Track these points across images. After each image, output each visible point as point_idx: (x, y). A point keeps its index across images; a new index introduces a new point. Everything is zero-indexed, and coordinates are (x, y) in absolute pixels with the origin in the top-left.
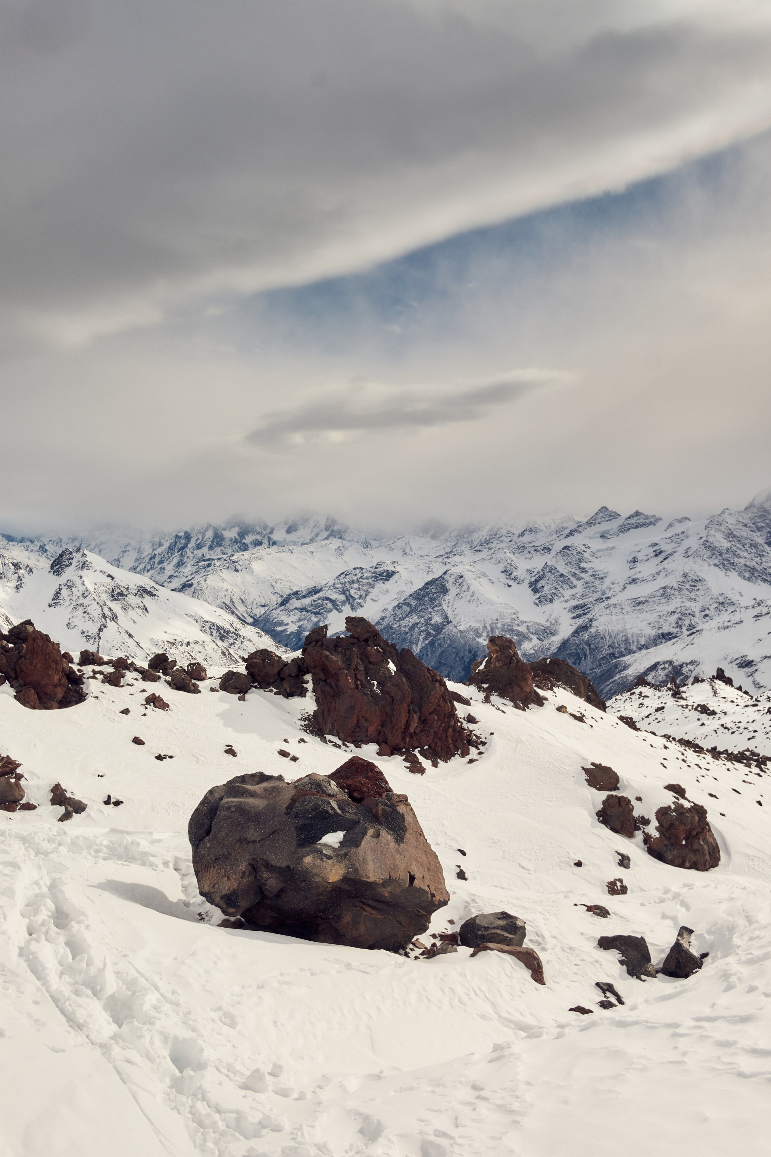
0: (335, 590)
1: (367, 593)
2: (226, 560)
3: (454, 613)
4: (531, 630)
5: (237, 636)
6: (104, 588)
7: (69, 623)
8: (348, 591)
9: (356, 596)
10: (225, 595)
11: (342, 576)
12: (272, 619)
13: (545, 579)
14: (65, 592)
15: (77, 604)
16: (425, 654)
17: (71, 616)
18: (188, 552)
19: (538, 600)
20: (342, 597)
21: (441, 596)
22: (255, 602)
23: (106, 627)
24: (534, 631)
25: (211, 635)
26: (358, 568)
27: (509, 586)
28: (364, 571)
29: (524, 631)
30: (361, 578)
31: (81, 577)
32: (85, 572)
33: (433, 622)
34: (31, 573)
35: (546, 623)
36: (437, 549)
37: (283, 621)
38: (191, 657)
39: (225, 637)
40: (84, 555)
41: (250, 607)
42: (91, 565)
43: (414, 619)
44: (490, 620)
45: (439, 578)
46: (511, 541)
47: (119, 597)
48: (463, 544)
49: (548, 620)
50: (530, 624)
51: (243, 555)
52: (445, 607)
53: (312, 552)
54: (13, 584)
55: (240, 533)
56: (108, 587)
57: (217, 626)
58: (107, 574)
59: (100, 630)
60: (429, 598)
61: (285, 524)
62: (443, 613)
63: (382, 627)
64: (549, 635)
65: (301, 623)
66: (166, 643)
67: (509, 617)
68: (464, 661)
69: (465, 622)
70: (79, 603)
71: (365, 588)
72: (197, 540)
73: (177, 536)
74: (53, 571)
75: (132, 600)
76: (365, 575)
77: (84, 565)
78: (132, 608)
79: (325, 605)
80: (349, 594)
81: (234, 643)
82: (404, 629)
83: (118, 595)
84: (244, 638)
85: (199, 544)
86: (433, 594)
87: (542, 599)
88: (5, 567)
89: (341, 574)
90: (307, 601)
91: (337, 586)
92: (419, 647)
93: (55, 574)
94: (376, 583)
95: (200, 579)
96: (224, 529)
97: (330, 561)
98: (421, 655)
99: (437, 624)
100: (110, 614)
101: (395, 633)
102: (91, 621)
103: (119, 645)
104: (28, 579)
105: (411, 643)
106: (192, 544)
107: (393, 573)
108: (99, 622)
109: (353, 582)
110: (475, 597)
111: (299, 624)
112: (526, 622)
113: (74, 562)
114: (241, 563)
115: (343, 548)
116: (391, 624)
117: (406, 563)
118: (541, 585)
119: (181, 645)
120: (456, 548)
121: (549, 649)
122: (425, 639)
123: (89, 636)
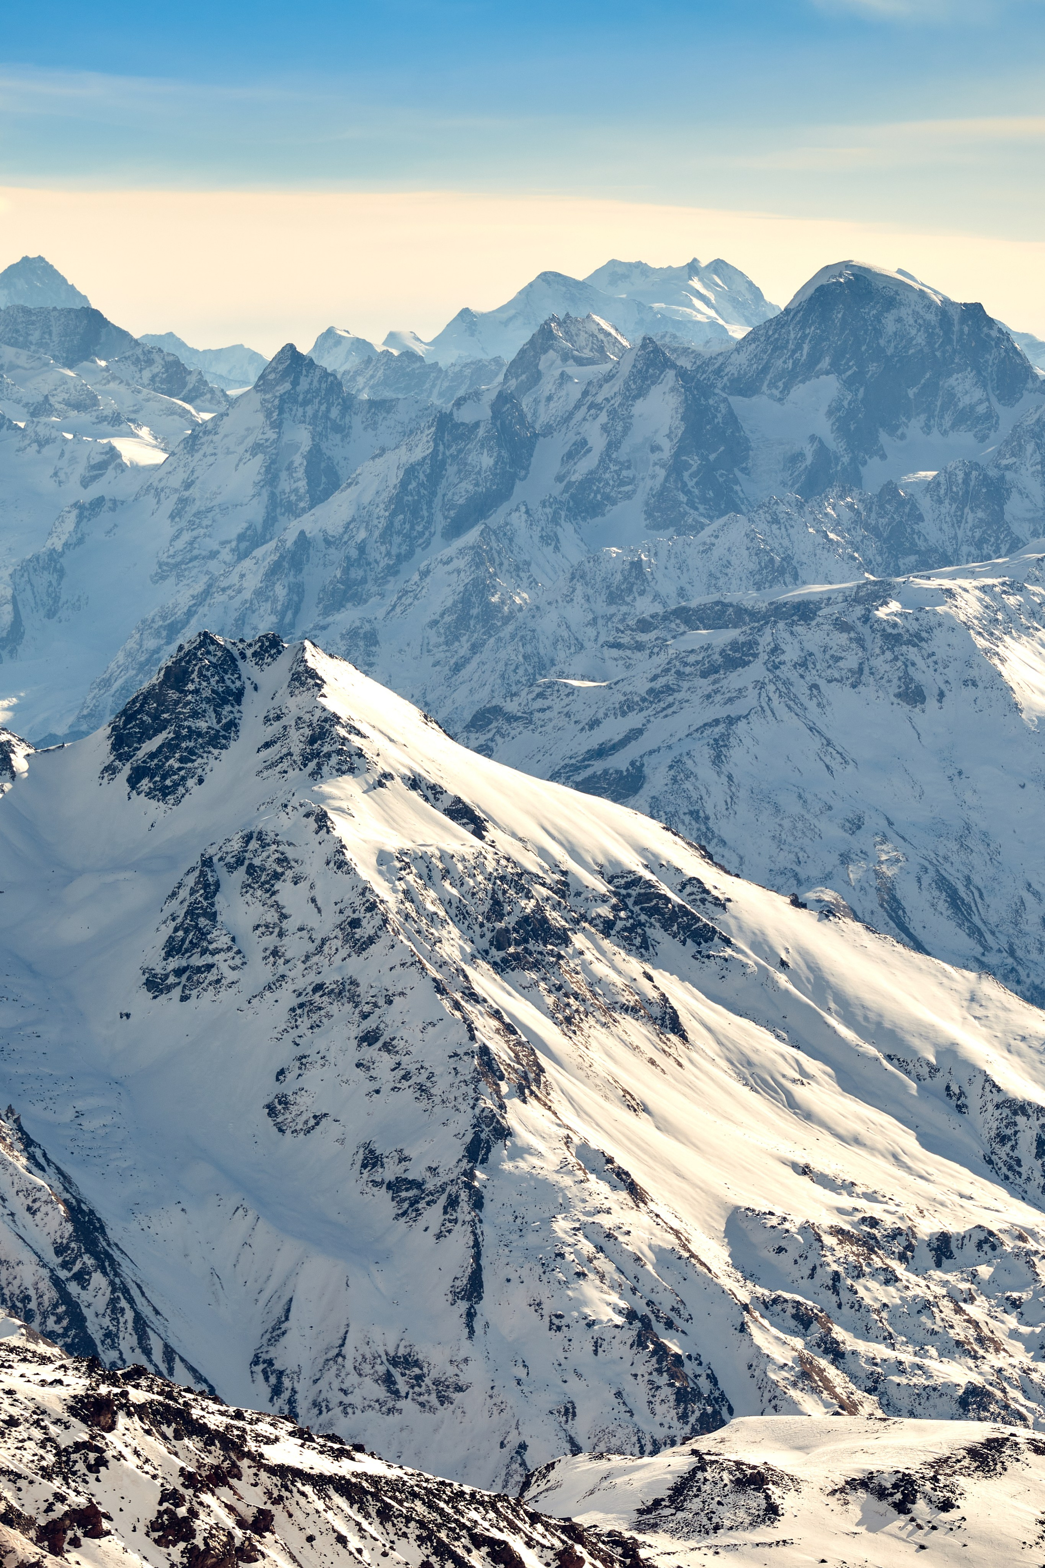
6: (451, 894)
14: (238, 910)
15: (318, 988)
17: (285, 1054)
31: (322, 820)
32: (331, 791)
40: (308, 681)
42: (359, 743)
47: (532, 945)
58: (447, 801)
70: (330, 978)
74: (126, 770)
75: (598, 963)
77: (322, 746)
78: (603, 1010)
83: (521, 933)
93: (145, 784)
102: (408, 1094)
108: (464, 1106)
113: (254, 723)
123: (417, 1185)
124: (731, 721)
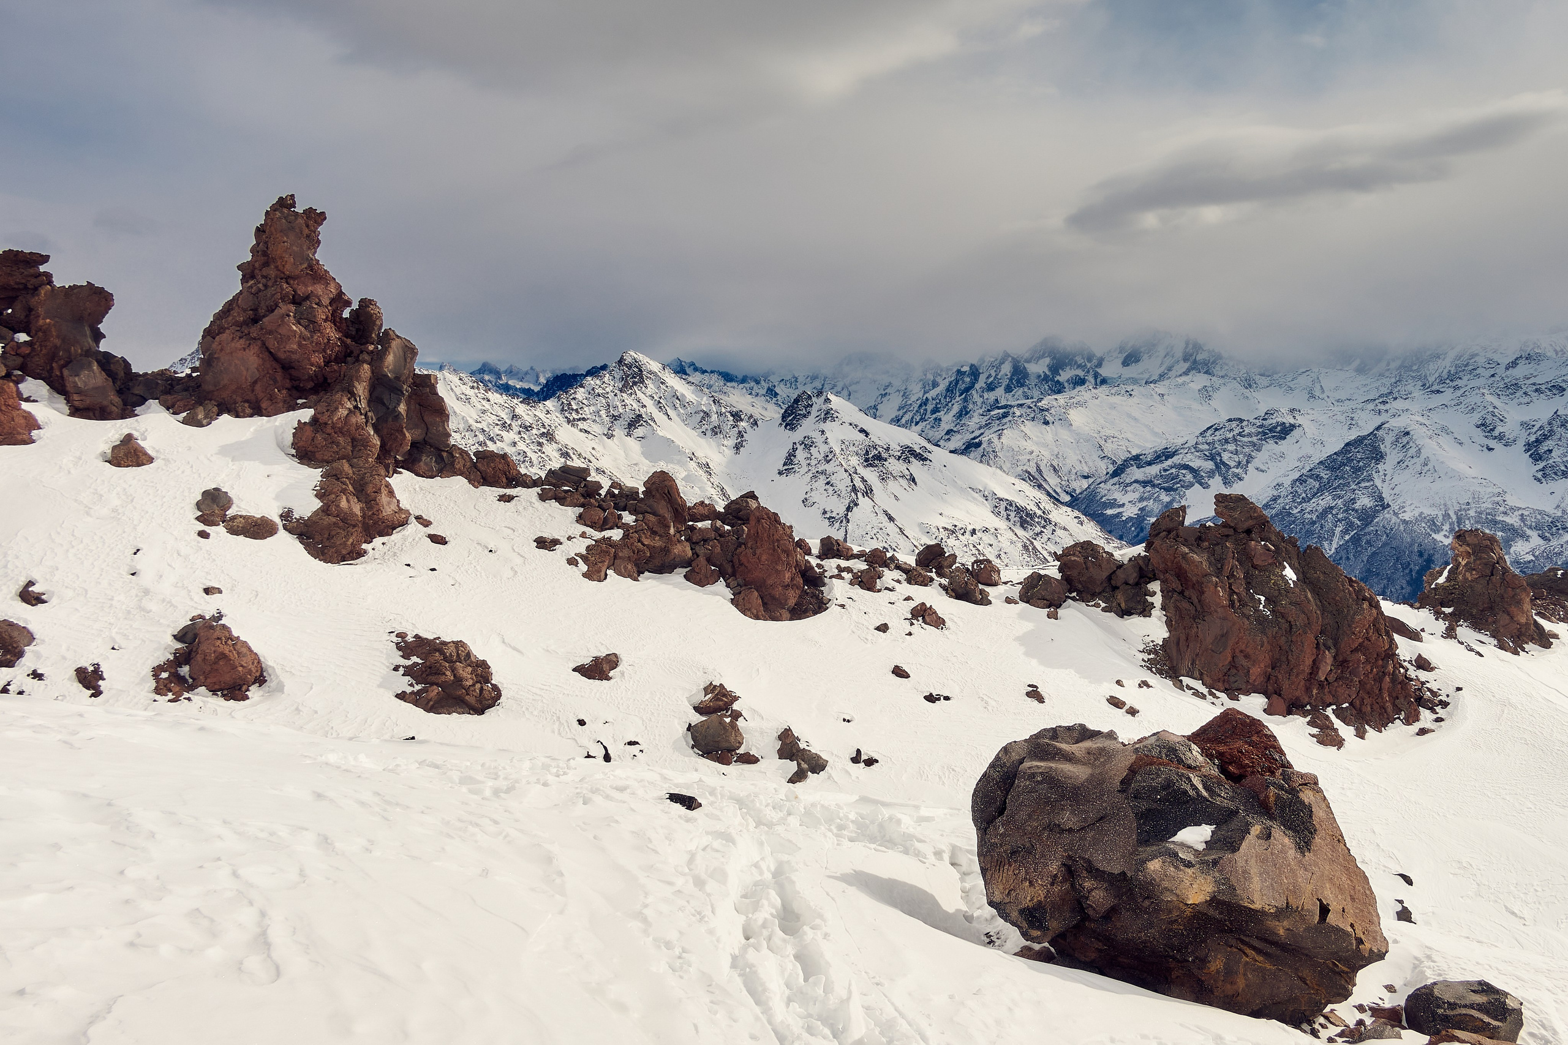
0: (1198, 454)
1: (1250, 458)
2: (1031, 408)
3: (1393, 492)
4: (1529, 523)
5: (1045, 521)
6: (855, 449)
7: (806, 499)
8: (1219, 454)
9: (1232, 464)
10: (1029, 460)
11: (1210, 432)
12: (1098, 498)
13: (1555, 437)
14: (801, 454)
15: (817, 472)
16: (1344, 556)
17: (808, 489)
18: (975, 395)
19: (1541, 473)
20: (1210, 465)
21: (1372, 465)
22: (1074, 471)
23: (856, 505)
24: (1533, 524)
25: (1008, 519)
26: (1235, 420)
27: (1490, 449)
28: (1245, 423)
29: (1515, 524)
30: (1240, 434)
31: (823, 432)
32: (828, 426)
33: (1357, 506)
34: (755, 427)
35: (1556, 511)
36: (1366, 389)
37: (1116, 500)
38: (977, 552)
39: (1027, 522)
40: (827, 400)
41: (1066, 478)
42: (837, 414)
43: (1326, 500)
44: (1455, 504)
45: (1369, 435)
46: (1493, 376)
47: (876, 462)
48: (1410, 381)
49: (1558, 506)
50: (1526, 513)
51: (1056, 399)
52: (1378, 482)
53: (1162, 395)
54: (731, 442)
55: (1053, 366)
56: (860, 447)
57: (1016, 506)
58: (859, 428)
59: (849, 509)
60: (1352, 467)
61: (1120, 352)
62: (1375, 492)
63: (1274, 512)
64: (1560, 531)
65: (1145, 503)
66: (941, 530)
67: (1489, 500)
68: (1411, 571)
69: (1413, 507)
70: (820, 470)
71: (1247, 450)
72: (988, 378)
73: (959, 372)
74: (784, 424)
75: (895, 466)
76: (1247, 431)
77: (828, 415)
78: (894, 477)
79: (1181, 477)
80: (1221, 460)
81: (1042, 532)
82: (1309, 516)
83: (874, 458)
84: (1056, 525)
85: (991, 383)
86: (1359, 462)
87: (1548, 471)
88: (721, 418)
89: (1208, 429)
90: (1154, 470)
91: (1201, 447)
92: (1335, 545)
93: (788, 427)
94: (1264, 442)
95: (993, 435)
96: (1028, 361)
97: (1190, 408)
98: (1338, 558)
99: (1364, 509)
100: (862, 487)
101: (1294, 522)
102: (835, 496)
103: (875, 532)
104: (751, 435)
105: (1321, 538)
106: (981, 383)
107: (1293, 427)
108: (847, 498)
109: (1227, 441)
110: (1430, 466)
111: (1141, 505)
112: (1519, 509)
113: (814, 411)
114: (1052, 411)
115: (1211, 389)
116: (1287, 507)
117: (1313, 412)
118: (1546, 448)
119: (963, 534)
120: (1398, 388)
121: (1560, 554)
122: (1345, 532)
123: (833, 518)
124: (1003, 430)
